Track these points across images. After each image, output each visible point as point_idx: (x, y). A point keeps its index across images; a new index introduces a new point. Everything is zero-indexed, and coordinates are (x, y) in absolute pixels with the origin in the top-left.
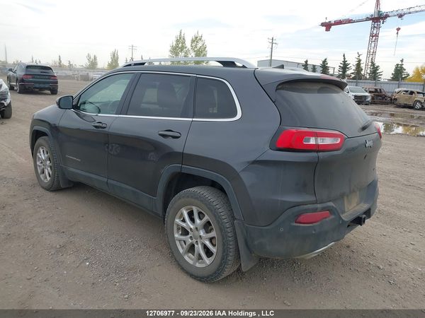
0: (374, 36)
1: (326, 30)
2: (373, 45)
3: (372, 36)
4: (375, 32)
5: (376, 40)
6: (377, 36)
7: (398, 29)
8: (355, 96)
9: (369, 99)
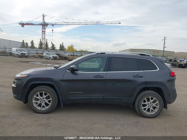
0: (44, 32)
1: (22, 27)
2: (44, 35)
3: (43, 31)
4: (44, 30)
5: (45, 34)
6: (45, 32)
7: (53, 30)
8: (53, 57)
9: (58, 58)
